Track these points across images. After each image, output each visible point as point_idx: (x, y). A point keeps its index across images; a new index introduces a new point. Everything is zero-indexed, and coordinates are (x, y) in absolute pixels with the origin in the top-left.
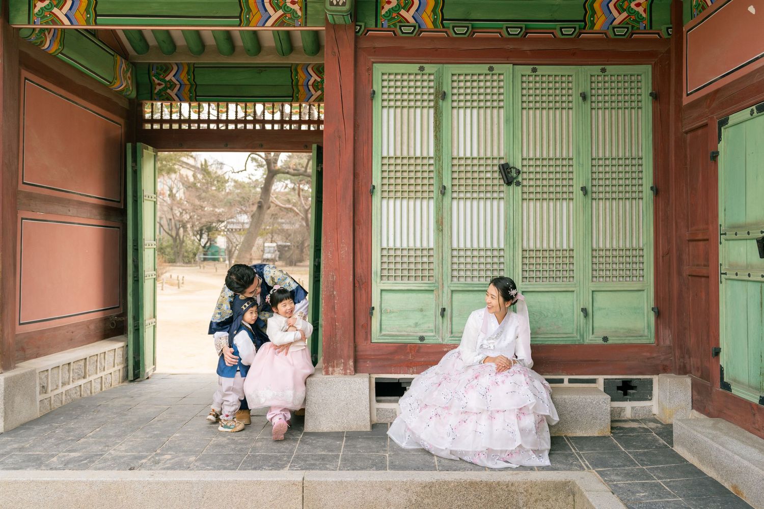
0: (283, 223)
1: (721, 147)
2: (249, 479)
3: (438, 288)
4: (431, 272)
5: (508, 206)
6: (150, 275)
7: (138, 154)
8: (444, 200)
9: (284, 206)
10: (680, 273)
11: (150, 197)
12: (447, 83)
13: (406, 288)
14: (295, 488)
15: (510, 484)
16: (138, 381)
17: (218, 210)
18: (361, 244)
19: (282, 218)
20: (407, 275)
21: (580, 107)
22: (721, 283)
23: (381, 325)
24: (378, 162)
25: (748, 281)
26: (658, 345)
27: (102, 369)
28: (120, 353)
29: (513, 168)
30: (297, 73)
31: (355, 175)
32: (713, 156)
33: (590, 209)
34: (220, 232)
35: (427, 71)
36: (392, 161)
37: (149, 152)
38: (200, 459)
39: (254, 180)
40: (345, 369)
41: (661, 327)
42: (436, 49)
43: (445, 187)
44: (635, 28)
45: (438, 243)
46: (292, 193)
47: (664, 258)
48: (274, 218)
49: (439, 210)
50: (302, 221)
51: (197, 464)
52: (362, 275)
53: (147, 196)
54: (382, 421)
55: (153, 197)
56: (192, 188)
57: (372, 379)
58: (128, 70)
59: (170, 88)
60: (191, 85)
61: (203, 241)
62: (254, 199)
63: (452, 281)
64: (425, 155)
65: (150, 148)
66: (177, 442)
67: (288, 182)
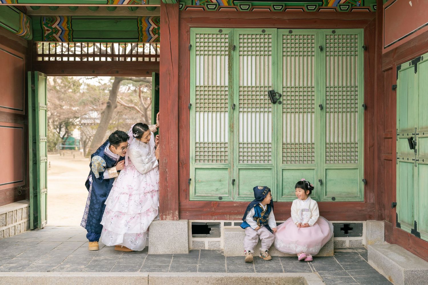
0: (126, 119)
1: (398, 82)
2: (117, 276)
3: (231, 168)
4: (226, 157)
5: (274, 117)
6: (44, 160)
7: (36, 79)
8: (234, 113)
9: (127, 105)
10: (379, 158)
11: (43, 107)
12: (237, 40)
13: (211, 167)
14: (143, 281)
15: (267, 279)
16: (37, 230)
17: (74, 109)
18: (183, 140)
19: (125, 115)
20: (211, 159)
21: (319, 55)
22: (397, 164)
23: (195, 190)
24: (193, 89)
25: (408, 162)
26: (366, 203)
27: (15, 221)
28: (25, 211)
29: (277, 93)
30: (141, 23)
31: (179, 97)
32: (394, 88)
33: (325, 119)
34: (76, 126)
35: (224, 32)
36: (202, 89)
37: (42, 77)
38: (87, 267)
39: (103, 84)
40: (173, 217)
41: (368, 191)
42: (230, 19)
43: (235, 105)
44: (354, 5)
45: (231, 140)
46: (134, 94)
47: (370, 148)
48: (119, 115)
49: (231, 119)
50: (142, 117)
51: (87, 269)
52: (184, 159)
53: (41, 107)
54: (196, 249)
55: (45, 107)
56: (53, 90)
57: (189, 223)
58: (27, 22)
59: (55, 33)
60: (70, 31)
61: (62, 133)
62: (103, 99)
63: (239, 163)
64: (223, 84)
65: (43, 74)
66: (72, 259)
67: (131, 85)
